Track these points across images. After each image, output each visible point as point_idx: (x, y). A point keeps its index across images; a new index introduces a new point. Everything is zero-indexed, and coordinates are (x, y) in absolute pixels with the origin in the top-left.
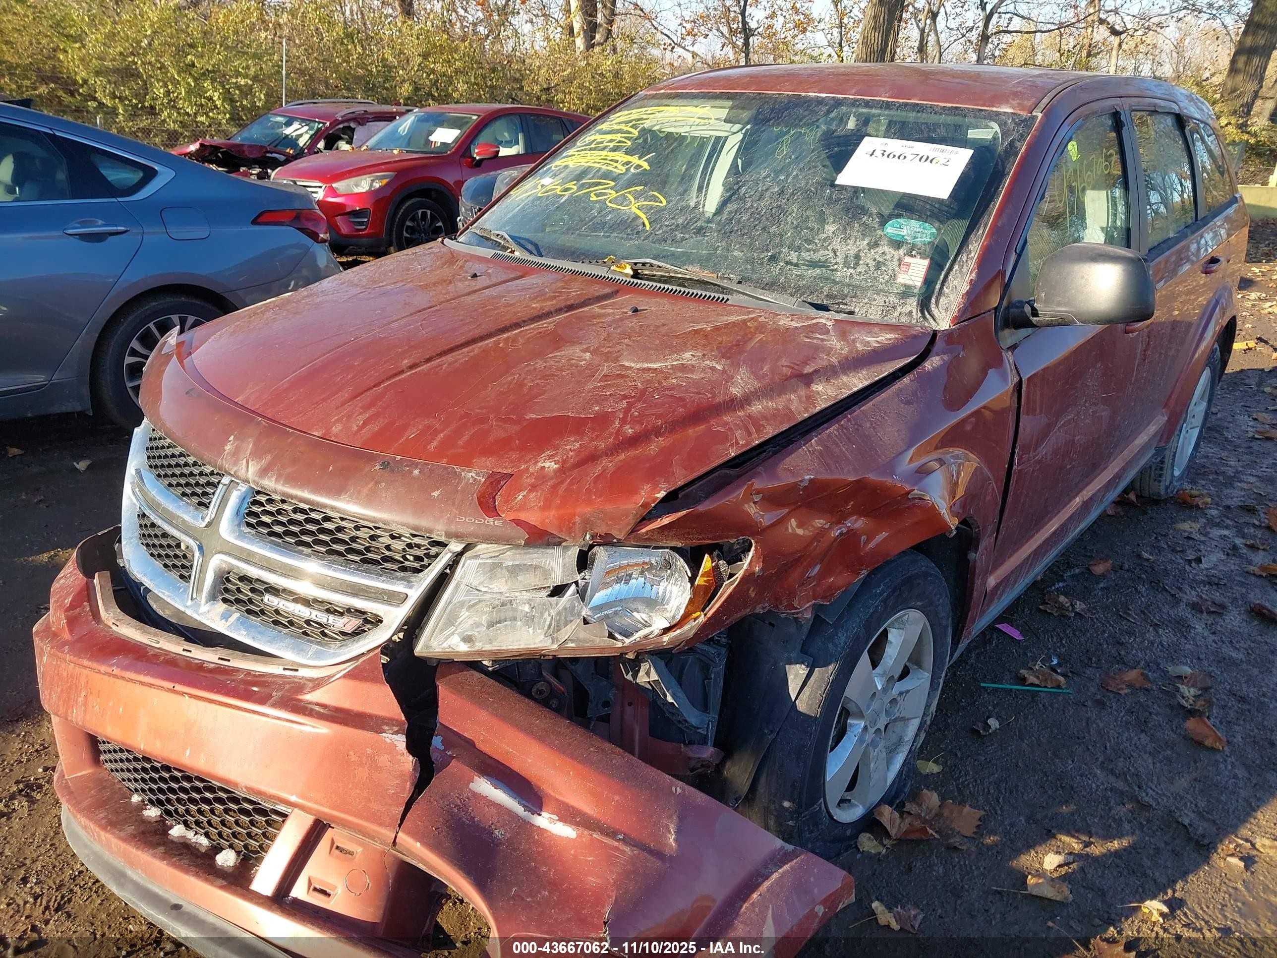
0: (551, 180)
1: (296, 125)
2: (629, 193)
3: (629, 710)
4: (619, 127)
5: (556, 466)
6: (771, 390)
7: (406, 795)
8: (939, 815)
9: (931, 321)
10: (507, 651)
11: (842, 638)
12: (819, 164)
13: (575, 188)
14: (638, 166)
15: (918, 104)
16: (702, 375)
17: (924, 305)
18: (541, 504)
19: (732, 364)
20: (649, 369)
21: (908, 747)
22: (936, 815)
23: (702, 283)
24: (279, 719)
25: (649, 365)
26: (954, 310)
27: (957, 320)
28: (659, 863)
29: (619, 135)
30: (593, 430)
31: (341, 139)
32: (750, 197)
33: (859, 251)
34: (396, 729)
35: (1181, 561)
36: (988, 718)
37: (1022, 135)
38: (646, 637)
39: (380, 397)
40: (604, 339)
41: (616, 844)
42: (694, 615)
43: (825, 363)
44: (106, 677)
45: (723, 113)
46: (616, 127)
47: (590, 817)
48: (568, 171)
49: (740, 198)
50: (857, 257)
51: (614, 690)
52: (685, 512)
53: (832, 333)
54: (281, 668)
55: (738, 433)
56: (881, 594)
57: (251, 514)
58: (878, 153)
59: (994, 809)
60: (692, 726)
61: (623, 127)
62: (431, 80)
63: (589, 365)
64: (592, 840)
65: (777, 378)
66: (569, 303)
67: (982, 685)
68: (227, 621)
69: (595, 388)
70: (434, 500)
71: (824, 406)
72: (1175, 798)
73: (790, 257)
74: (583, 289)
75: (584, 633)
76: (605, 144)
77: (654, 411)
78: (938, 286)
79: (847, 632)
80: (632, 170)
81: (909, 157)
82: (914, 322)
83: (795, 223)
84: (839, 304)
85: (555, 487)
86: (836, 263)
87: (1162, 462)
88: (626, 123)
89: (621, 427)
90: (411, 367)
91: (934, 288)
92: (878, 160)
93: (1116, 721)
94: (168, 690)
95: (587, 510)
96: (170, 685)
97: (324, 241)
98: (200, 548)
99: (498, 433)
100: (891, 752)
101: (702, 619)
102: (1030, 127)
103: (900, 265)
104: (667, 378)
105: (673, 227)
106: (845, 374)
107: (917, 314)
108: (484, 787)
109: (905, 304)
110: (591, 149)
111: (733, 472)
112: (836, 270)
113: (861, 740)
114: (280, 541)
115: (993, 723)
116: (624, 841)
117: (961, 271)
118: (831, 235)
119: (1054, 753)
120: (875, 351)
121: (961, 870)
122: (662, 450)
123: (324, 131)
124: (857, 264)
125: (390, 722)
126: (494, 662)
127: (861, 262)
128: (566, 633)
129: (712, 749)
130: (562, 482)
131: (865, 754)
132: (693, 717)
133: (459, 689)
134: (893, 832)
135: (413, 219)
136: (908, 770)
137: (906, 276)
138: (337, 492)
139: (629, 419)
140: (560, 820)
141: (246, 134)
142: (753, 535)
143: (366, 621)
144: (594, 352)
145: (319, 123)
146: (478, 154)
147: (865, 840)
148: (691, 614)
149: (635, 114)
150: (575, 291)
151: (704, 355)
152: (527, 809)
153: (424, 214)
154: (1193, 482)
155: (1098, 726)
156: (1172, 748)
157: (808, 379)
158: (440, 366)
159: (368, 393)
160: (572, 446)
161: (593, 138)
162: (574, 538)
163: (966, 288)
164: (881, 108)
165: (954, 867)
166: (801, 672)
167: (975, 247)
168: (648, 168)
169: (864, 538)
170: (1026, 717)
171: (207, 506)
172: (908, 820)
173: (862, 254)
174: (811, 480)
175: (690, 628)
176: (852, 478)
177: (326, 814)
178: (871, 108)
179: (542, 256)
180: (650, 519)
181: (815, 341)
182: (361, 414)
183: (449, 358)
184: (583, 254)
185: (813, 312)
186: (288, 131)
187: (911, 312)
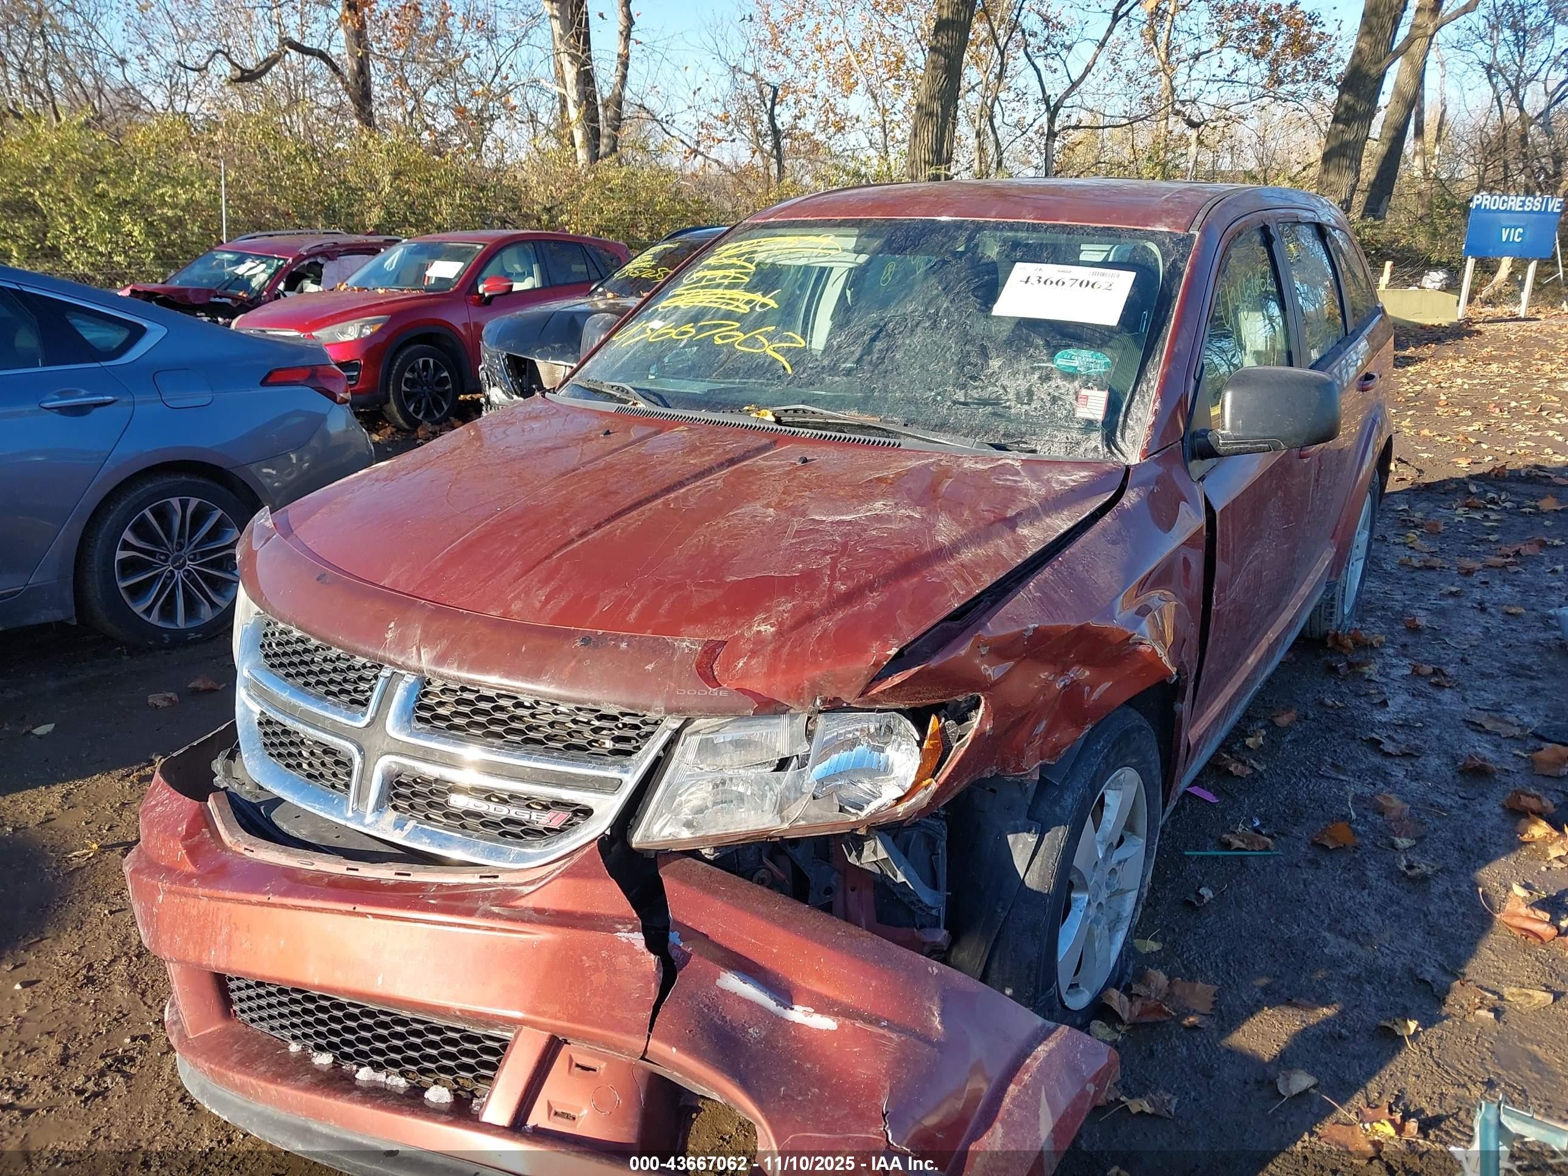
0: (661, 323)
1: (249, 264)
2: (760, 334)
3: (852, 896)
4: (731, 261)
5: (772, 629)
6: (978, 536)
7: (653, 998)
8: (1170, 995)
9: (1120, 456)
10: (735, 834)
11: (1069, 800)
12: (970, 294)
13: (694, 331)
14: (763, 305)
15: (1066, 226)
16: (901, 525)
17: (1110, 440)
18: (765, 670)
19: (929, 512)
20: (843, 522)
21: (1127, 924)
22: (1167, 995)
23: (863, 428)
24: (492, 929)
25: (842, 518)
26: (1141, 443)
27: (1146, 454)
28: (928, 1049)
29: (733, 271)
30: (803, 589)
31: (306, 277)
32: (900, 333)
33: (1031, 386)
34: (630, 927)
35: (1366, 706)
36: (1199, 888)
37: (1183, 255)
38: (878, 810)
39: (556, 569)
40: (783, 493)
41: (881, 1031)
42: (925, 783)
43: (1026, 505)
44: (258, 907)
45: (851, 242)
46: (726, 261)
47: (848, 1006)
48: (679, 312)
49: (888, 335)
50: (1030, 393)
51: (836, 874)
52: (917, 669)
53: (1023, 474)
54: (477, 876)
55: (955, 583)
56: (1101, 751)
57: (422, 707)
58: (1034, 280)
59: (1227, 983)
60: (926, 906)
61: (734, 261)
62: (406, 203)
63: (778, 522)
64: (855, 1029)
65: (981, 524)
66: (728, 457)
67: (1186, 853)
68: (402, 829)
69: (791, 544)
70: (649, 674)
71: (1035, 550)
72: (1412, 955)
73: (956, 396)
74: (737, 442)
75: (814, 811)
76: (718, 281)
77: (862, 565)
78: (1121, 419)
79: (1073, 793)
80: (757, 309)
81: (1068, 283)
82: (1102, 457)
83: (955, 359)
84: (1018, 443)
85: (776, 651)
86: (1008, 400)
87: (1332, 599)
88: (739, 256)
89: (832, 584)
90: (582, 535)
91: (1118, 421)
92: (1034, 288)
93: (1334, 879)
94: (348, 913)
95: (817, 674)
96: (349, 907)
97: (345, 401)
98: (360, 750)
99: (701, 599)
100: (1112, 929)
101: (934, 786)
102: (1190, 246)
103: (1077, 399)
104: (865, 530)
105: (819, 369)
106: (1048, 516)
107: (1103, 450)
108: (731, 982)
109: (1088, 439)
110: (703, 287)
111: (955, 625)
112: (1009, 408)
113: (1086, 917)
114: (463, 734)
115: (1207, 893)
116: (889, 1027)
117: (1143, 402)
118: (997, 370)
119: (1277, 920)
120: (1072, 490)
121: (1206, 1050)
122: (881, 606)
123: (286, 269)
124: (1030, 400)
125: (624, 920)
126: (716, 849)
127: (1035, 397)
128: (795, 811)
129: (945, 932)
130: (782, 646)
131: (1090, 933)
132: (927, 896)
133: (685, 879)
134: (1125, 1017)
135: (412, 370)
136: (1128, 950)
137: (1085, 410)
138: (535, 674)
139: (837, 574)
140: (817, 1011)
141: (185, 276)
142: (983, 690)
143: (575, 813)
144: (779, 506)
145: (279, 259)
146: (486, 290)
147: (1097, 1028)
148: (921, 782)
149: (746, 246)
150: (732, 446)
151: (896, 504)
152: (779, 1003)
153: (426, 363)
154: (1362, 620)
155: (1317, 887)
156: (1398, 903)
157: (1011, 523)
158: (611, 533)
159: (541, 567)
160: (785, 607)
161: (701, 274)
162: (803, 704)
163: (1150, 419)
164: (1028, 230)
165: (1198, 1047)
166: (1030, 840)
167: (1155, 376)
168: (776, 306)
169: (1087, 689)
170: (1239, 885)
171: (364, 704)
172: (1138, 1003)
173: (1034, 389)
174: (1035, 629)
175: (922, 797)
176: (1075, 624)
177: (562, 1028)
178: (1017, 231)
179: (669, 407)
180: (880, 679)
181: (1008, 483)
182: (540, 589)
183: (619, 523)
184: (720, 403)
185: (996, 453)
186: (241, 270)
187: (1096, 447)
